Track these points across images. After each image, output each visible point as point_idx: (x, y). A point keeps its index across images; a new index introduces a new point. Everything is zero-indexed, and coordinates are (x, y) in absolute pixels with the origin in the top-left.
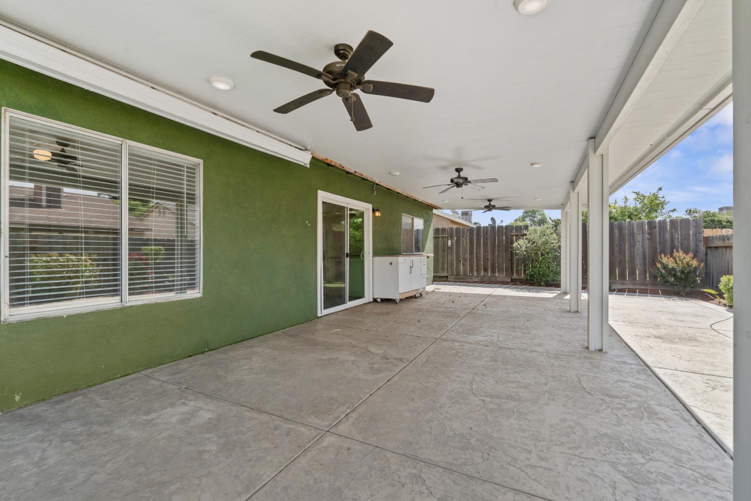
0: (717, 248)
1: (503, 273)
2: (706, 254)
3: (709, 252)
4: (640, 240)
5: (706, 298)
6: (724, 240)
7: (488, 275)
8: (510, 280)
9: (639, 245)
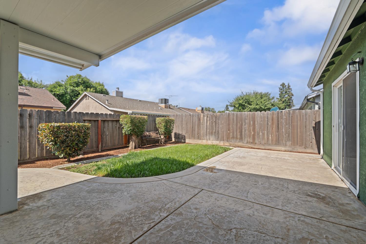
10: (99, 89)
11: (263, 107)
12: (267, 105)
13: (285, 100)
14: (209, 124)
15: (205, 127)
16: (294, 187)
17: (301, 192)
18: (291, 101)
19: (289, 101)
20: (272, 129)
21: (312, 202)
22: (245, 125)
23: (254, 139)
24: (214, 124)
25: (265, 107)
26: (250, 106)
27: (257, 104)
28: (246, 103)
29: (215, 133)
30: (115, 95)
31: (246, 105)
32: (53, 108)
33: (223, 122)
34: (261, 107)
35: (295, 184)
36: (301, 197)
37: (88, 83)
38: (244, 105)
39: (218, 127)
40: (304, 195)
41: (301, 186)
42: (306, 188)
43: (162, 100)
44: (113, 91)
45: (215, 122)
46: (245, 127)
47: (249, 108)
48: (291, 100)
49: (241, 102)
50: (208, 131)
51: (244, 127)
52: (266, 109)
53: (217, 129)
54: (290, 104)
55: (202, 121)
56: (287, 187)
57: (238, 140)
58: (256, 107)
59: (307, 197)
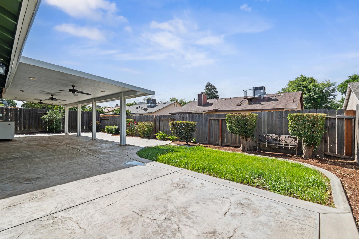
0: (103, 120)
1: (34, 129)
2: (100, 121)
3: (101, 121)
4: (85, 117)
5: (102, 131)
6: (104, 118)
7: (26, 130)
8: (38, 132)
9: (85, 118)
16: (55, 179)
17: (47, 177)
21: (36, 175)
35: (55, 181)
36: (45, 175)
40: (42, 177)
41: (49, 182)
42: (43, 182)
56: (61, 176)
59: (40, 177)
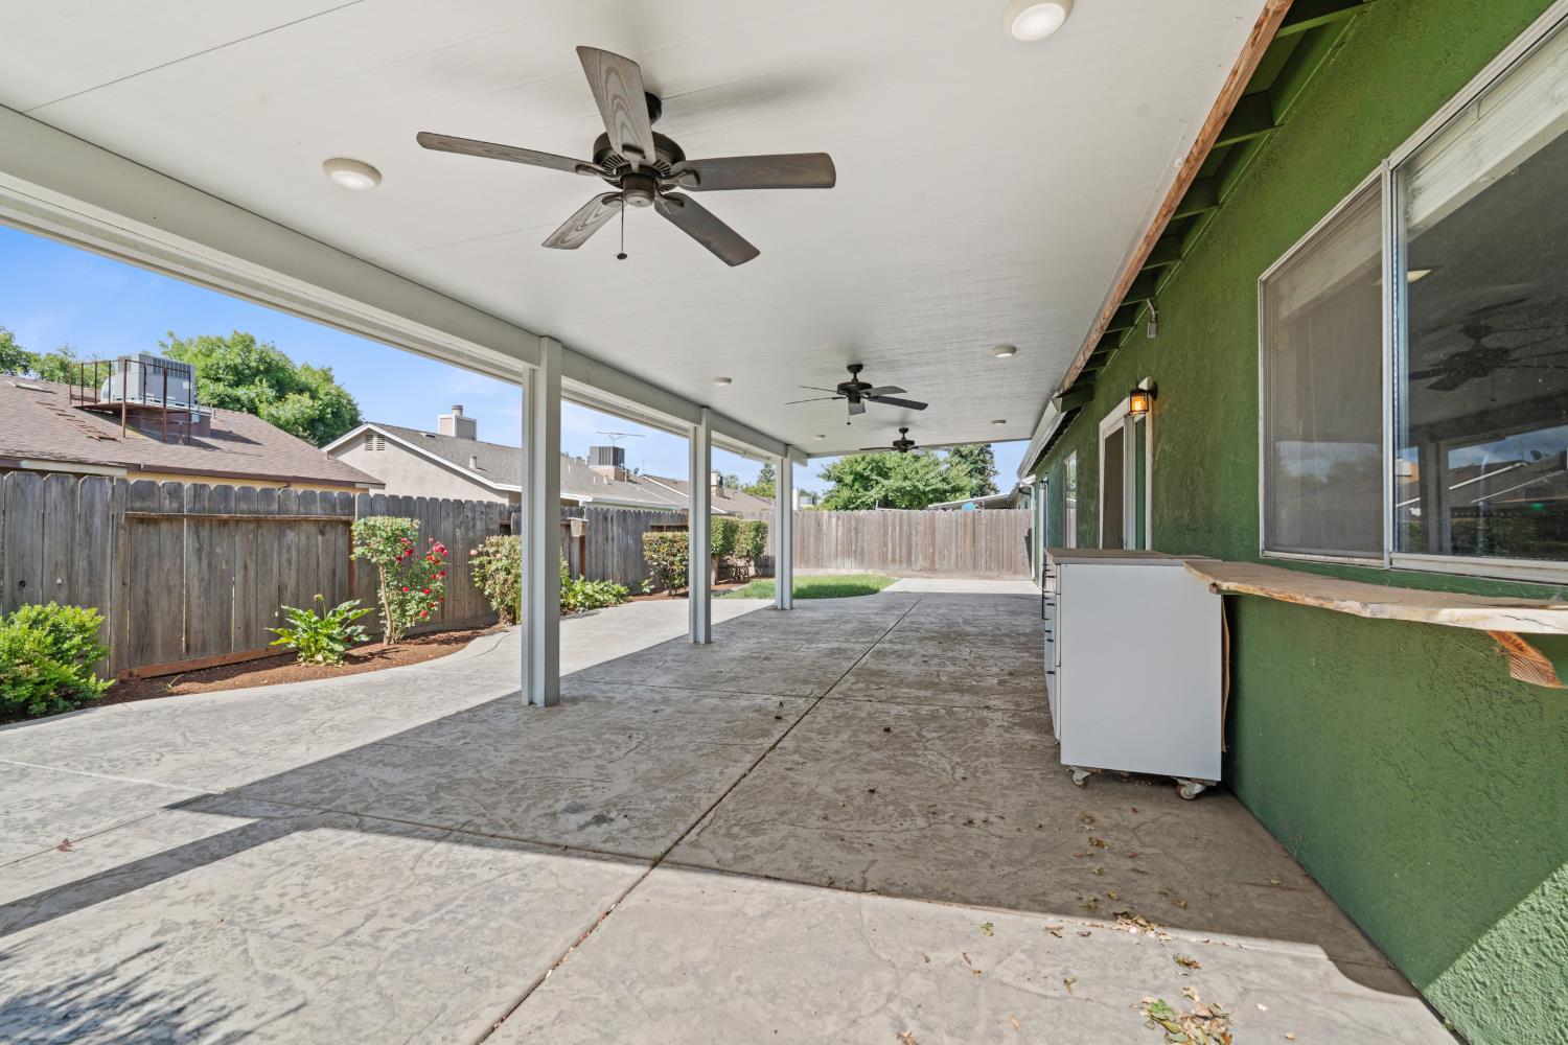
10: (327, 394)
11: (921, 487)
12: (931, 481)
13: (971, 452)
14: (843, 534)
15: (834, 540)
18: (988, 457)
19: (981, 457)
20: (965, 542)
22: (916, 535)
23: (933, 562)
24: (853, 534)
25: (926, 485)
26: (886, 482)
27: (906, 478)
28: (872, 470)
29: (856, 552)
30: (452, 431)
31: (874, 477)
32: (357, 485)
33: (872, 529)
34: (915, 487)
37: (283, 369)
38: (868, 478)
39: (863, 541)
43: (602, 450)
44: (443, 416)
45: (855, 528)
46: (917, 539)
47: (883, 486)
48: (987, 452)
49: (859, 468)
50: (840, 548)
51: (914, 539)
52: (929, 491)
53: (859, 544)
54: (984, 468)
55: (824, 528)
57: (904, 565)
58: (904, 484)
